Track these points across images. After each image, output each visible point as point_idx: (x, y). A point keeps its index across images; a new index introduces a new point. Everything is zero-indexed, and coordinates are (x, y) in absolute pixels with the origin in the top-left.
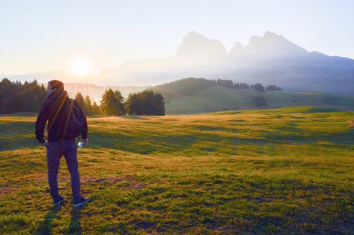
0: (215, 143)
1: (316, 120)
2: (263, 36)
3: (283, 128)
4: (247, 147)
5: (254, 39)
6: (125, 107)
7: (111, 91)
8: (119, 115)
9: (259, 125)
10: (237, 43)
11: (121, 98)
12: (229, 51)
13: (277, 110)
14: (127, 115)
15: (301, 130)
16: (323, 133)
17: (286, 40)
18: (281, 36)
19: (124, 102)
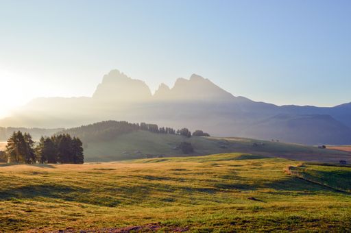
0: (171, 194)
1: (254, 168)
2: (189, 79)
3: (227, 177)
4: (203, 196)
5: (180, 81)
6: (36, 153)
7: (20, 134)
8: (28, 162)
9: (202, 174)
10: (163, 84)
11: (32, 142)
12: (153, 93)
13: (207, 156)
14: (37, 162)
15: (244, 179)
16: (265, 180)
17: (212, 83)
18: (207, 79)
19: (35, 147)
